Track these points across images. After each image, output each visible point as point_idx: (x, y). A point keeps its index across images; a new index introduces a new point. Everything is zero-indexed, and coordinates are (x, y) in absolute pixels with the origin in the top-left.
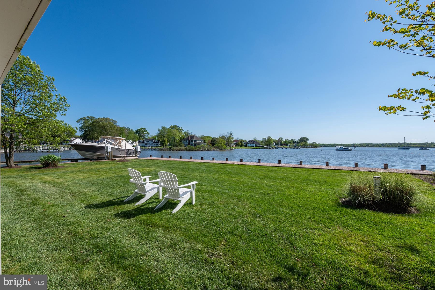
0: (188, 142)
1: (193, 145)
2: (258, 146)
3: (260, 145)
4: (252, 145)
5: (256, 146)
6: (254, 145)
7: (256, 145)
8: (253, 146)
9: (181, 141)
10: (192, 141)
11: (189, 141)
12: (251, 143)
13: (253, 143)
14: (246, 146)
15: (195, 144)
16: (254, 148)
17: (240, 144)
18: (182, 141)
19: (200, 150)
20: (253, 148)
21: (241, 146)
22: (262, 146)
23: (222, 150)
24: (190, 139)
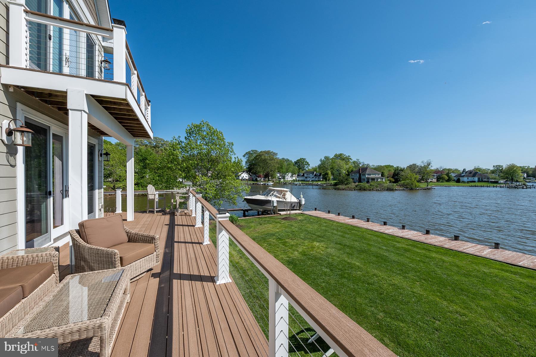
0: (358, 175)
1: (366, 180)
2: (485, 182)
3: (488, 178)
4: (470, 179)
5: (479, 181)
6: (476, 179)
7: (479, 179)
8: (474, 182)
9: (348, 175)
10: (364, 175)
11: (360, 175)
12: (468, 176)
13: (474, 176)
14: (458, 181)
15: (368, 179)
16: (477, 184)
17: (447, 178)
18: (350, 175)
19: (376, 190)
20: (473, 184)
21: (449, 180)
22: (493, 180)
23: (412, 189)
24: (361, 172)
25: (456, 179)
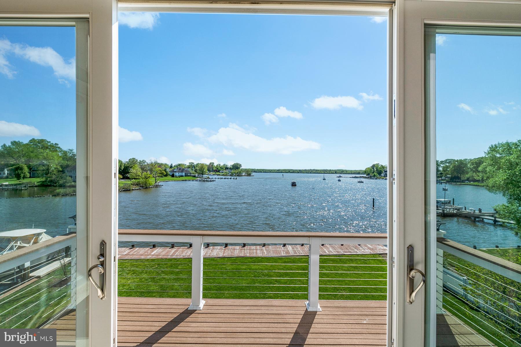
2: (189, 176)
3: (190, 173)
4: (180, 174)
5: (185, 176)
6: (184, 174)
7: (185, 173)
8: (182, 176)
9: (63, 172)
12: (179, 172)
13: (182, 172)
14: (173, 176)
16: (184, 178)
17: (165, 173)
20: (181, 178)
21: (166, 176)
22: (193, 175)
25: (171, 174)
